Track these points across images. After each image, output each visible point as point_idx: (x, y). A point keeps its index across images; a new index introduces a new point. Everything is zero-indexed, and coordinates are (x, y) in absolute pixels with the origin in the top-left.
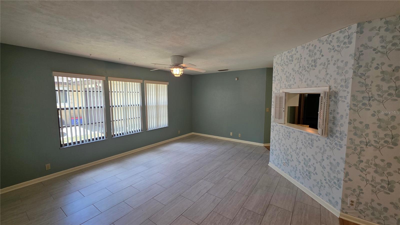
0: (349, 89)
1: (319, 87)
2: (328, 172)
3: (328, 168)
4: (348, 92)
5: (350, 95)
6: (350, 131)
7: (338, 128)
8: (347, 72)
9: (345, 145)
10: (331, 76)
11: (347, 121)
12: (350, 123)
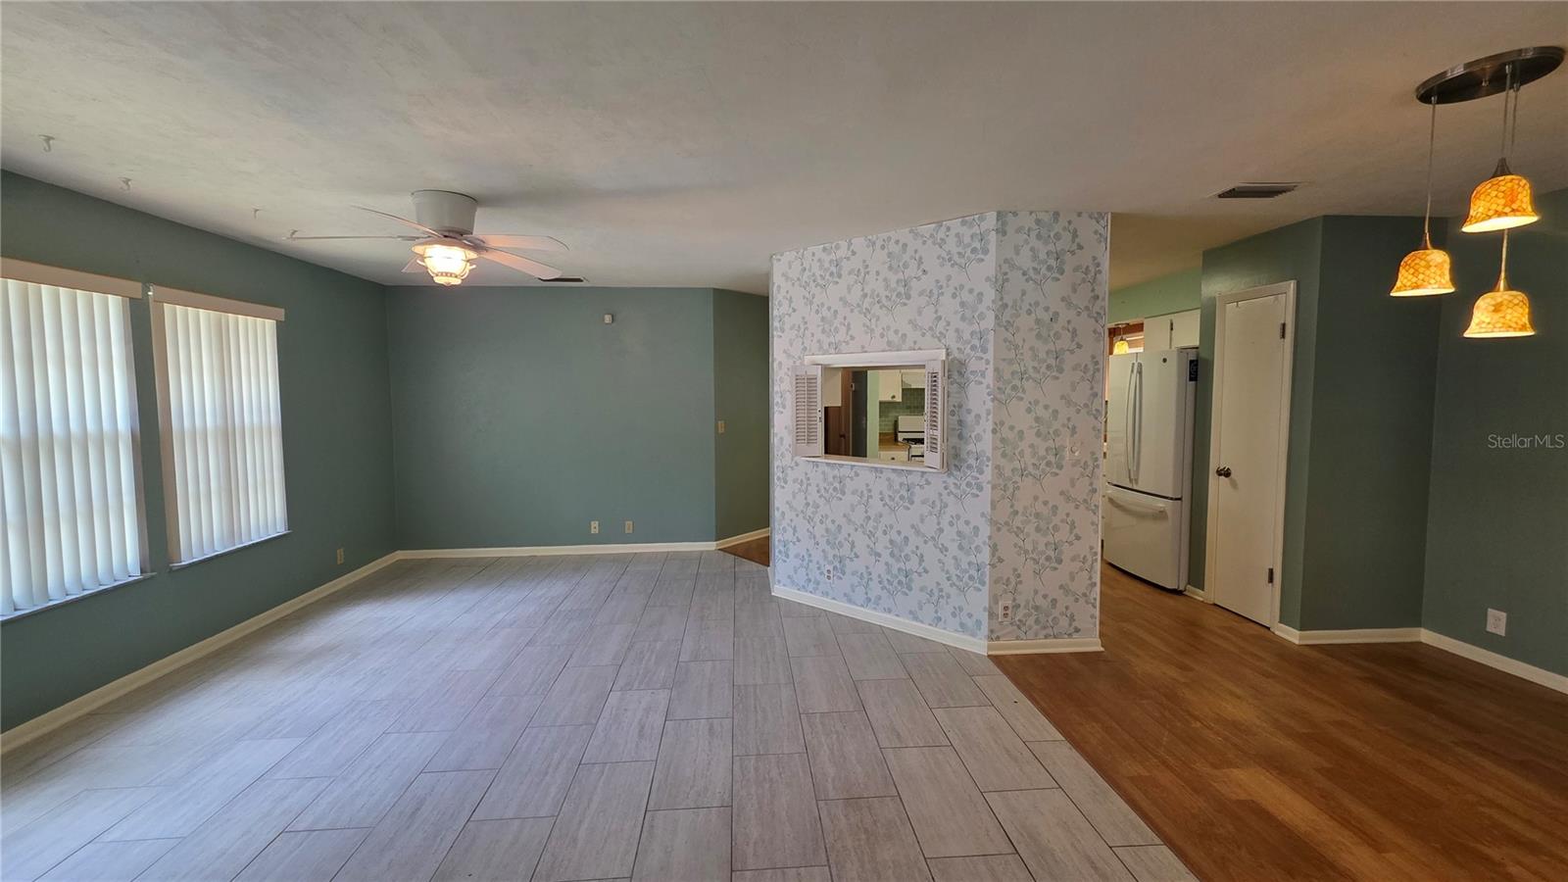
0: (990, 355)
1: (920, 349)
2: (955, 558)
3: (953, 548)
4: (988, 362)
5: (991, 367)
6: (995, 448)
7: (971, 447)
8: (982, 316)
9: (988, 483)
10: (948, 324)
11: (990, 426)
12: (994, 431)
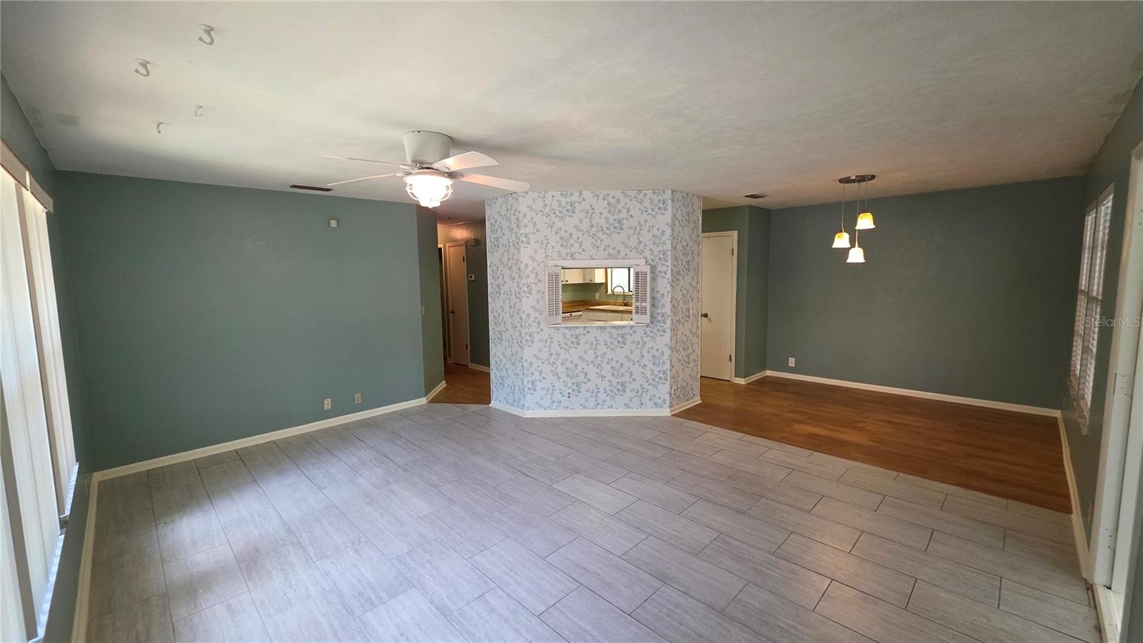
0: (669, 263)
1: (629, 259)
2: (651, 370)
3: (650, 365)
4: (668, 267)
5: (670, 269)
6: (672, 310)
7: (659, 311)
8: (664, 243)
9: (668, 328)
10: (646, 246)
11: (668, 299)
12: (671, 301)
